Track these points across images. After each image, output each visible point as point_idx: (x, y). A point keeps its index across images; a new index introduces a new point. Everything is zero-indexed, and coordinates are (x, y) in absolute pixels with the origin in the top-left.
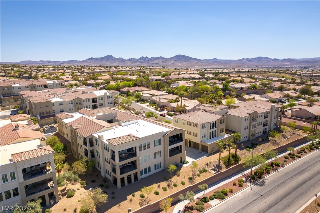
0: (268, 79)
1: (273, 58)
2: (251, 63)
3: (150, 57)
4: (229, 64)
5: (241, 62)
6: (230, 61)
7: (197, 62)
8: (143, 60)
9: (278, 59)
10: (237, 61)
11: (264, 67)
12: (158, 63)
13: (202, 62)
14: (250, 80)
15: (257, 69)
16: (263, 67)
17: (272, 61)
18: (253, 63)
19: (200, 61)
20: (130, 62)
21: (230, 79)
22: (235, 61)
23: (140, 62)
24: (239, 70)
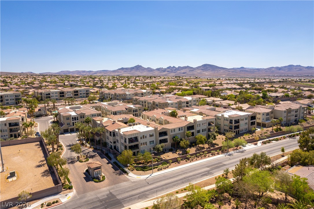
0: (299, 89)
1: (307, 66)
2: (281, 71)
3: (177, 67)
4: (257, 73)
5: (270, 71)
6: (258, 70)
7: (224, 71)
8: (171, 69)
9: (312, 67)
10: (266, 69)
11: (296, 76)
12: (186, 73)
13: (229, 72)
14: (282, 90)
15: (289, 79)
16: (294, 75)
17: (305, 69)
18: (283, 72)
19: (227, 70)
20: (159, 71)
21: (265, 89)
22: (263, 70)
23: (168, 71)
24: (270, 80)
